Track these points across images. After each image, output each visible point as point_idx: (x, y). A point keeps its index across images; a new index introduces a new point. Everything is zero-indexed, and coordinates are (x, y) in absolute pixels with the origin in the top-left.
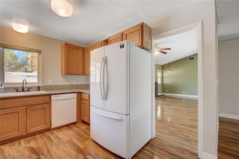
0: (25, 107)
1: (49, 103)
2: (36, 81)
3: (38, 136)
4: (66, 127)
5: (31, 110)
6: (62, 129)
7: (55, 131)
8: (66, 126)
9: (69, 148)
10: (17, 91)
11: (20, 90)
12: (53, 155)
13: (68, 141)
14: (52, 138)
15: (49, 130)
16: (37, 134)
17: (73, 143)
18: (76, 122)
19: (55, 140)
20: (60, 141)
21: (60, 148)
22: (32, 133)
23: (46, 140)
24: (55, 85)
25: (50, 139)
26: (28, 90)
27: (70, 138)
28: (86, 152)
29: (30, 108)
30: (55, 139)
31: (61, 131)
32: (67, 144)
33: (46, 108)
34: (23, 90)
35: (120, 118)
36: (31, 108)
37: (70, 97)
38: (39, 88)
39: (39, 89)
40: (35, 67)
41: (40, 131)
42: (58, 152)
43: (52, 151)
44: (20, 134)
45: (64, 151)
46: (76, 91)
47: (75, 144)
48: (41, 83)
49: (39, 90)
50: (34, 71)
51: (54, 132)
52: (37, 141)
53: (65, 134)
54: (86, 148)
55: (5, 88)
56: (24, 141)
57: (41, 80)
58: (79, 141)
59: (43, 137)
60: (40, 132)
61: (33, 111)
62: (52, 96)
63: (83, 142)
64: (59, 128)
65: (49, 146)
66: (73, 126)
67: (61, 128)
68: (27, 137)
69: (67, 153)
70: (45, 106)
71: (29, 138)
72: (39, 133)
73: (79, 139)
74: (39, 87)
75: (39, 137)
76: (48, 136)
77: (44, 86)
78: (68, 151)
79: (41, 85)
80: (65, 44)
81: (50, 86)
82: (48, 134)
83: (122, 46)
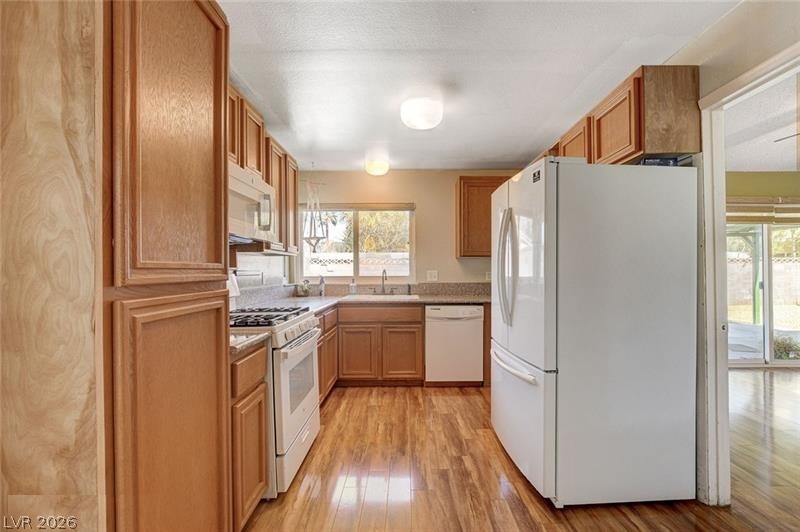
0: (380, 325)
1: (422, 322)
2: (407, 274)
3: (399, 390)
5: (390, 332)
6: (446, 389)
7: (431, 390)
9: (440, 428)
10: (375, 293)
11: (379, 290)
12: (408, 428)
13: (446, 415)
14: (421, 400)
15: (421, 383)
16: (400, 385)
17: (451, 423)
18: (482, 383)
19: (424, 405)
20: (431, 411)
21: (425, 422)
22: (391, 380)
23: (410, 401)
24: (443, 284)
25: (416, 401)
26: (392, 293)
27: (452, 411)
28: (468, 449)
29: (387, 327)
30: (426, 404)
31: (445, 394)
32: (440, 421)
33: (414, 332)
34: (383, 293)
35: (531, 378)
36: (390, 328)
37: (468, 315)
38: (409, 290)
41: (405, 380)
42: (417, 427)
43: (408, 422)
44: (373, 377)
45: (429, 431)
46: (481, 301)
47: (455, 427)
48: (414, 278)
49: (410, 294)
51: (429, 393)
52: (395, 397)
53: (447, 402)
54: (473, 441)
55: (358, 286)
56: (378, 391)
57: (414, 270)
58: (466, 423)
59: (407, 395)
61: (393, 336)
62: (427, 307)
63: (475, 429)
64: (442, 386)
65: (408, 412)
66: (472, 390)
67: (446, 387)
68: (383, 386)
69: (431, 436)
70: (414, 328)
71: (386, 389)
72: (403, 386)
73: (469, 419)
74: (409, 286)
75: (401, 392)
76: (415, 394)
77: (419, 285)
78: (436, 433)
79: (413, 282)
80: (461, 178)
81: (431, 285)
82: (418, 391)
83: (536, 177)
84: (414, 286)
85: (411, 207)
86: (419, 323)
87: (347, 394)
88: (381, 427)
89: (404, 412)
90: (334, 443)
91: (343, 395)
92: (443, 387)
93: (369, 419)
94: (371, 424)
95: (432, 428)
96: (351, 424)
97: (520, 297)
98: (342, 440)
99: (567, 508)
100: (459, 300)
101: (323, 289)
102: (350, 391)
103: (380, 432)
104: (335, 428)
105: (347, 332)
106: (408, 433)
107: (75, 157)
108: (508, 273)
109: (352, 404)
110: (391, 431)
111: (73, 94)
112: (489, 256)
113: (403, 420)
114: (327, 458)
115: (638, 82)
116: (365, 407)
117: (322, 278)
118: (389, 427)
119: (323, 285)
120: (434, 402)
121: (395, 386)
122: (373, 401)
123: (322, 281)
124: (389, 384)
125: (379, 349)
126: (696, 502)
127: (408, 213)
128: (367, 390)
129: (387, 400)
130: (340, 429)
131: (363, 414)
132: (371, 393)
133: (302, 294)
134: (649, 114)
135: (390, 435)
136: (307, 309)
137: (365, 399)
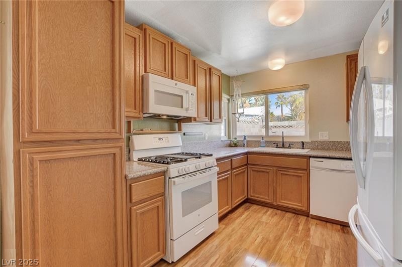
0: (275, 169)
3: (289, 215)
4: (339, 226)
5: (282, 174)
6: (329, 224)
7: (314, 222)
8: (341, 225)
9: (305, 257)
10: (277, 147)
11: (280, 145)
12: (278, 247)
13: (316, 247)
14: (301, 228)
15: (307, 214)
16: (290, 212)
17: (317, 256)
19: (301, 233)
20: (304, 239)
21: (294, 247)
22: (282, 206)
23: (292, 225)
24: (334, 142)
25: (296, 227)
26: (289, 147)
27: (324, 245)
29: (280, 170)
30: (303, 232)
31: (325, 228)
32: (308, 251)
33: (301, 176)
34: (283, 147)
36: (282, 171)
39: (303, 146)
41: (294, 209)
42: (285, 249)
43: (281, 242)
45: (294, 256)
47: (320, 261)
48: (308, 137)
49: (303, 148)
51: (311, 223)
52: (282, 219)
53: (323, 236)
55: (266, 142)
56: (272, 212)
57: (308, 132)
58: (332, 261)
59: (293, 220)
60: (294, 211)
61: (284, 176)
62: (312, 159)
65: (285, 234)
67: (329, 222)
68: (278, 209)
69: (293, 261)
70: (301, 173)
71: (279, 212)
72: (293, 213)
73: (339, 259)
74: (303, 143)
75: (289, 217)
76: (299, 222)
77: (312, 142)
78: (299, 259)
79: (307, 140)
80: (348, 57)
81: (322, 142)
82: (303, 219)
84: (306, 143)
85: (305, 87)
86: (306, 170)
87: (251, 209)
88: (259, 240)
89: (283, 233)
90: (223, 240)
91: (248, 209)
92: (327, 222)
93: (255, 230)
94: (253, 234)
95: (298, 255)
96: (241, 230)
98: (229, 239)
101: (245, 143)
102: (255, 207)
103: (256, 242)
104: (231, 229)
105: (253, 170)
106: (276, 251)
109: (251, 216)
110: (264, 245)
113: (278, 239)
114: (213, 248)
116: (256, 221)
117: (245, 136)
118: (265, 240)
119: (246, 140)
120: (312, 232)
121: (287, 212)
122: (265, 218)
123: (245, 138)
124: (282, 208)
125: (274, 184)
127: (303, 92)
128: (266, 209)
129: (275, 219)
130: (232, 231)
131: (253, 226)
132: (266, 212)
133: (233, 145)
135: (262, 248)
136: (211, 155)
137: (260, 215)
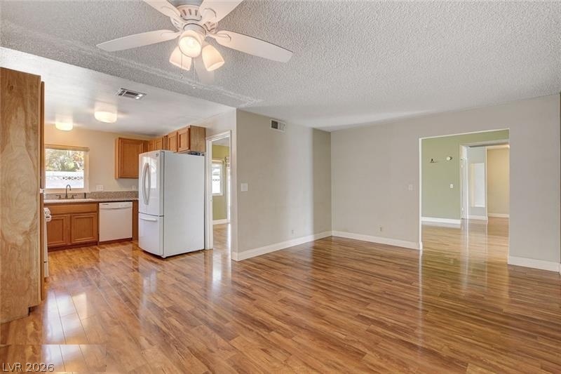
0: (69, 215)
1: (97, 211)
2: (82, 186)
3: (83, 248)
5: (76, 218)
7: (103, 246)
9: (114, 254)
10: (60, 198)
11: (63, 196)
14: (99, 249)
15: (96, 243)
18: (132, 238)
22: (77, 244)
24: (106, 192)
26: (73, 198)
33: (93, 217)
34: (66, 197)
37: (123, 206)
39: (85, 196)
40: (81, 160)
41: (86, 243)
44: (64, 244)
46: (131, 199)
48: (88, 189)
49: (85, 198)
50: (78, 169)
56: (69, 250)
57: (88, 184)
62: (100, 204)
64: (109, 243)
65: (94, 253)
66: (127, 242)
68: (71, 248)
70: (92, 215)
71: (73, 249)
74: (85, 194)
76: (94, 248)
77: (92, 193)
79: (87, 191)
80: (120, 138)
81: (99, 193)
83: (157, 155)
84: (88, 194)
85: (86, 150)
86: (95, 212)
88: (81, 259)
93: (72, 258)
96: (62, 261)
97: (151, 198)
99: (167, 257)
100: (119, 200)
107: (30, 156)
108: (147, 187)
109: (55, 256)
111: (30, 140)
112: (137, 178)
113: (92, 255)
115: (189, 129)
116: (65, 256)
120: (107, 248)
122: (69, 253)
124: (76, 246)
125: (69, 229)
126: (204, 250)
127: (83, 152)
128: (61, 251)
129: (78, 252)
132: (65, 252)
134: (192, 140)
135: (88, 260)
137: (63, 254)
